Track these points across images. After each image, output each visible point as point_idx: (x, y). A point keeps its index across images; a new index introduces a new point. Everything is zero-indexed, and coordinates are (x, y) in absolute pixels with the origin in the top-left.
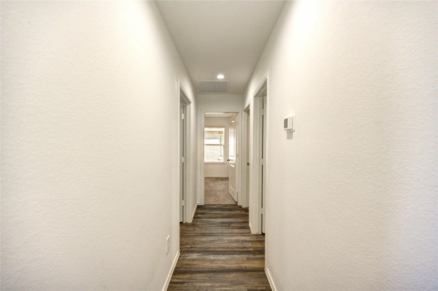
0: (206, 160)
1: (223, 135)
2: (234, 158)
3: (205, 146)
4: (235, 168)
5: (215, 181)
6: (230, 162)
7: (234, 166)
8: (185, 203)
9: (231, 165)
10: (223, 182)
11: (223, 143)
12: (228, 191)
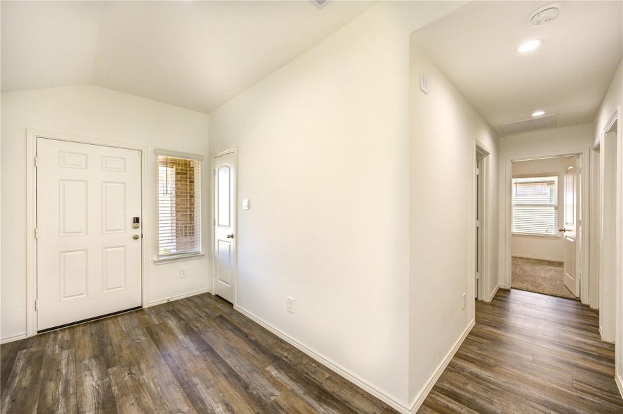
0: (514, 230)
1: (556, 186)
2: (574, 228)
3: (514, 209)
4: (575, 242)
5: (533, 264)
6: (566, 234)
7: (572, 240)
8: (481, 276)
9: (568, 238)
10: (551, 267)
11: (555, 202)
12: (562, 282)
